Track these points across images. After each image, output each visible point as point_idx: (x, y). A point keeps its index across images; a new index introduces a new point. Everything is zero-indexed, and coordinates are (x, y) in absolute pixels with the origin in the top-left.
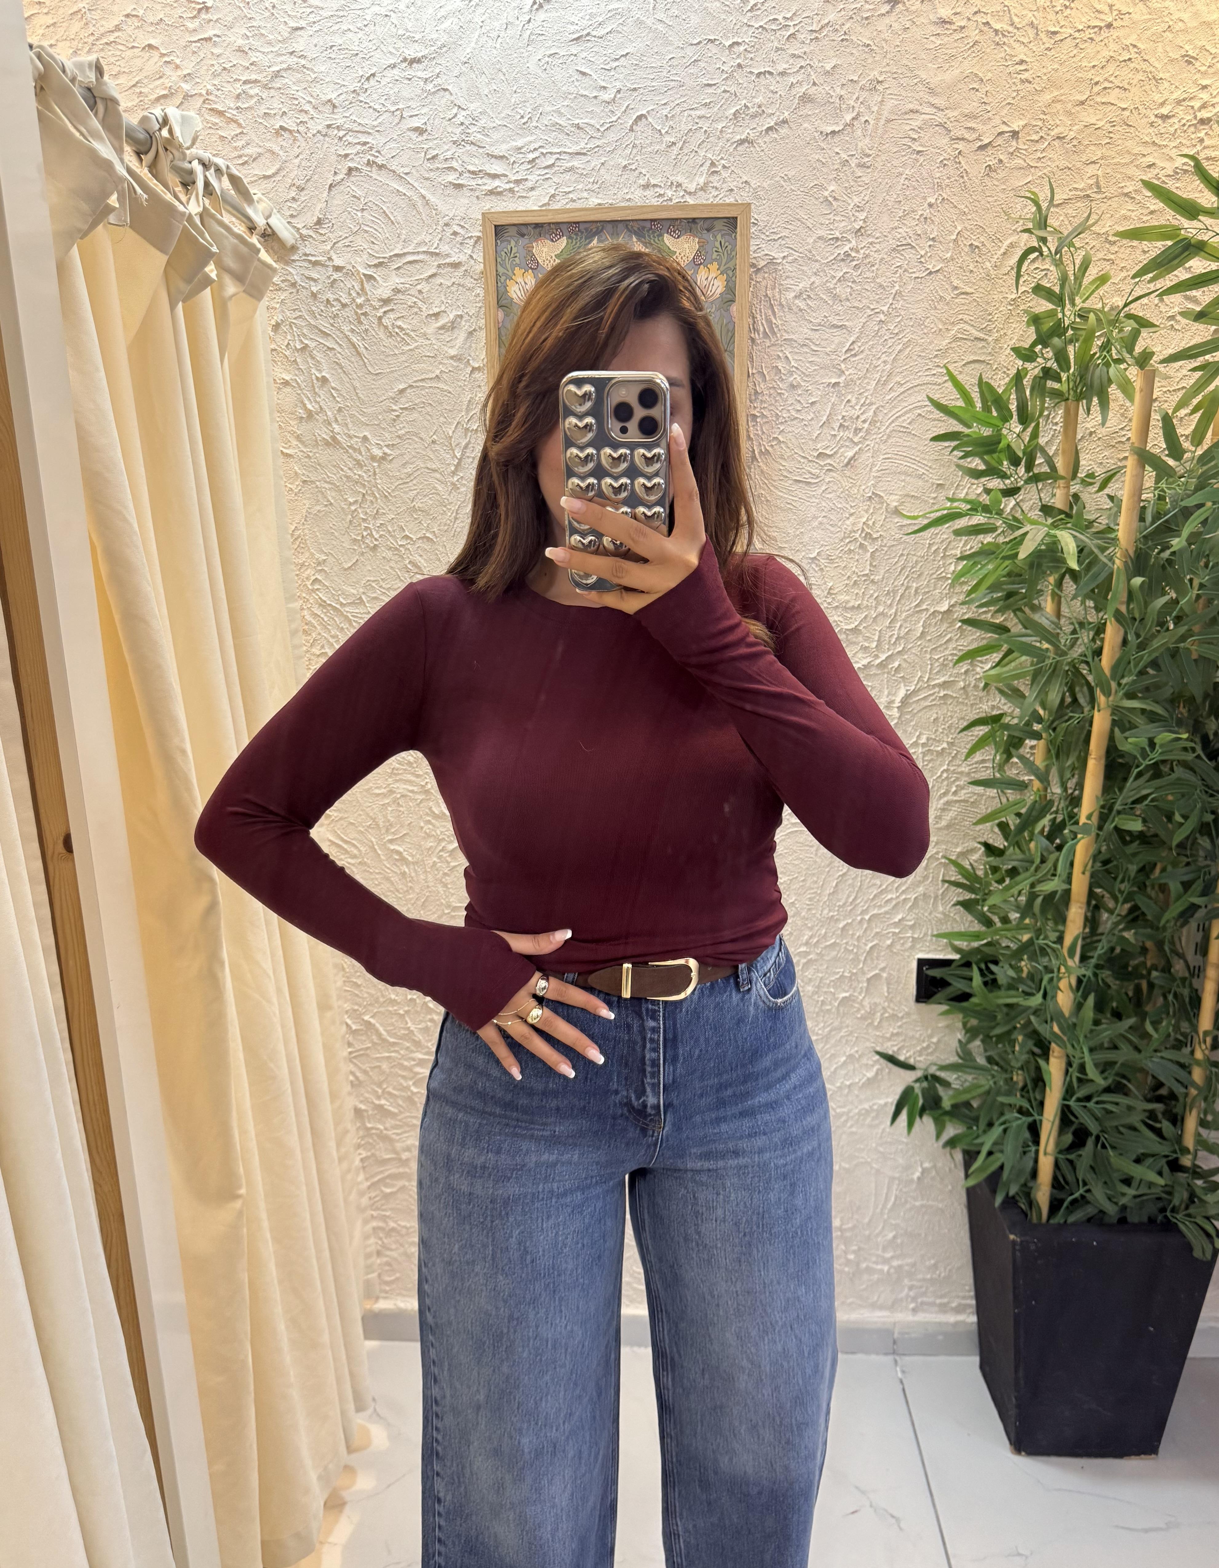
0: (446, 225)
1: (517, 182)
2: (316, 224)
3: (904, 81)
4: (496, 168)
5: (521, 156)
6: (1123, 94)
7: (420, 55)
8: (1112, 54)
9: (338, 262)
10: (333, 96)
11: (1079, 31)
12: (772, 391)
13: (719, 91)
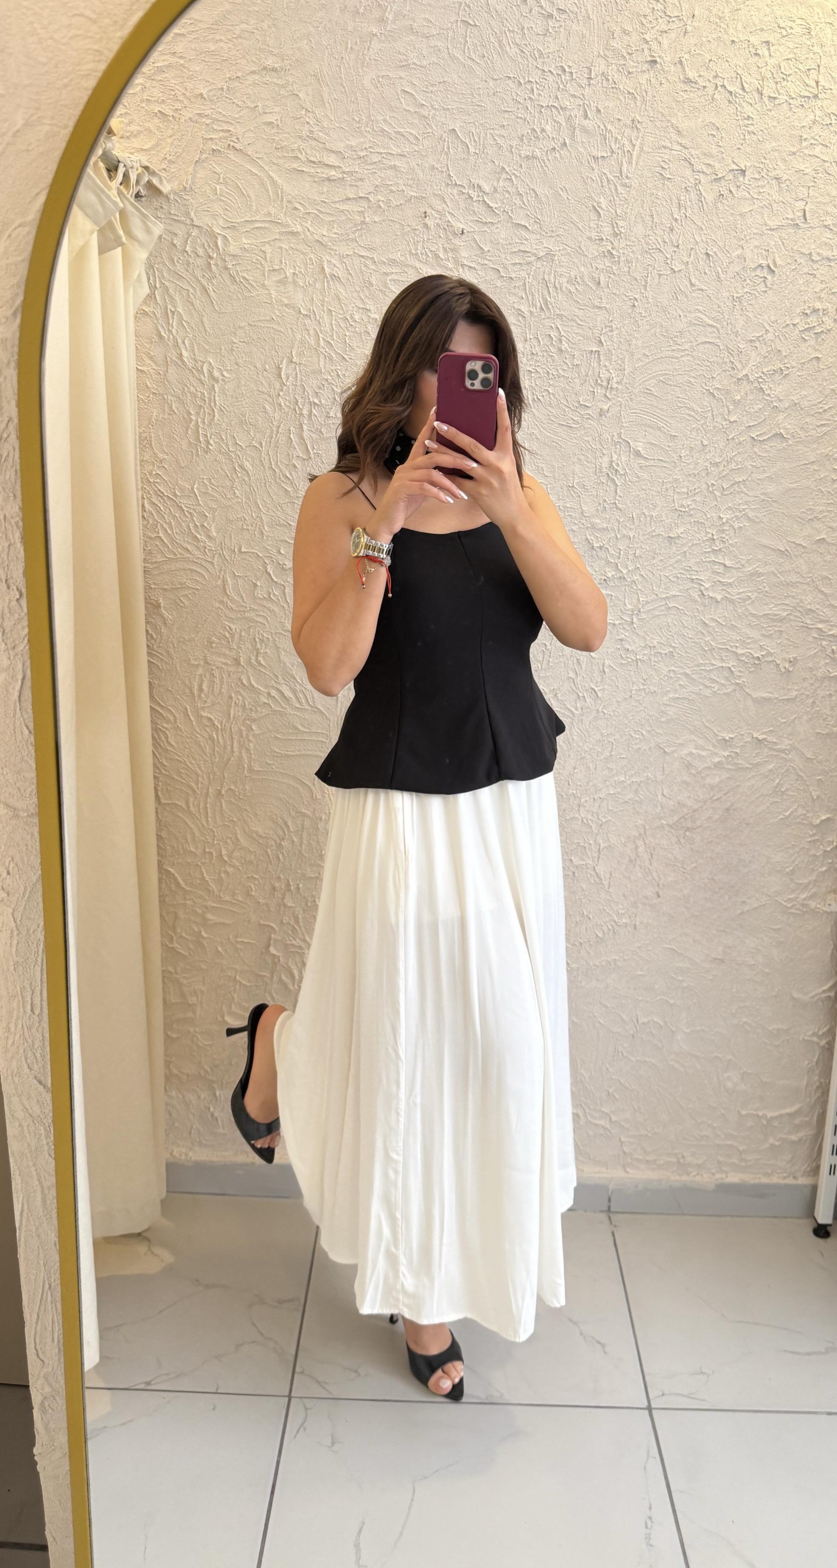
0: (289, 202)
1: (351, 173)
2: (181, 191)
3: (658, 124)
4: (332, 160)
5: (354, 153)
6: (824, 150)
7: (276, 65)
8: (817, 118)
9: (196, 223)
10: (204, 92)
11: (793, 98)
12: (545, 354)
13: (513, 117)
